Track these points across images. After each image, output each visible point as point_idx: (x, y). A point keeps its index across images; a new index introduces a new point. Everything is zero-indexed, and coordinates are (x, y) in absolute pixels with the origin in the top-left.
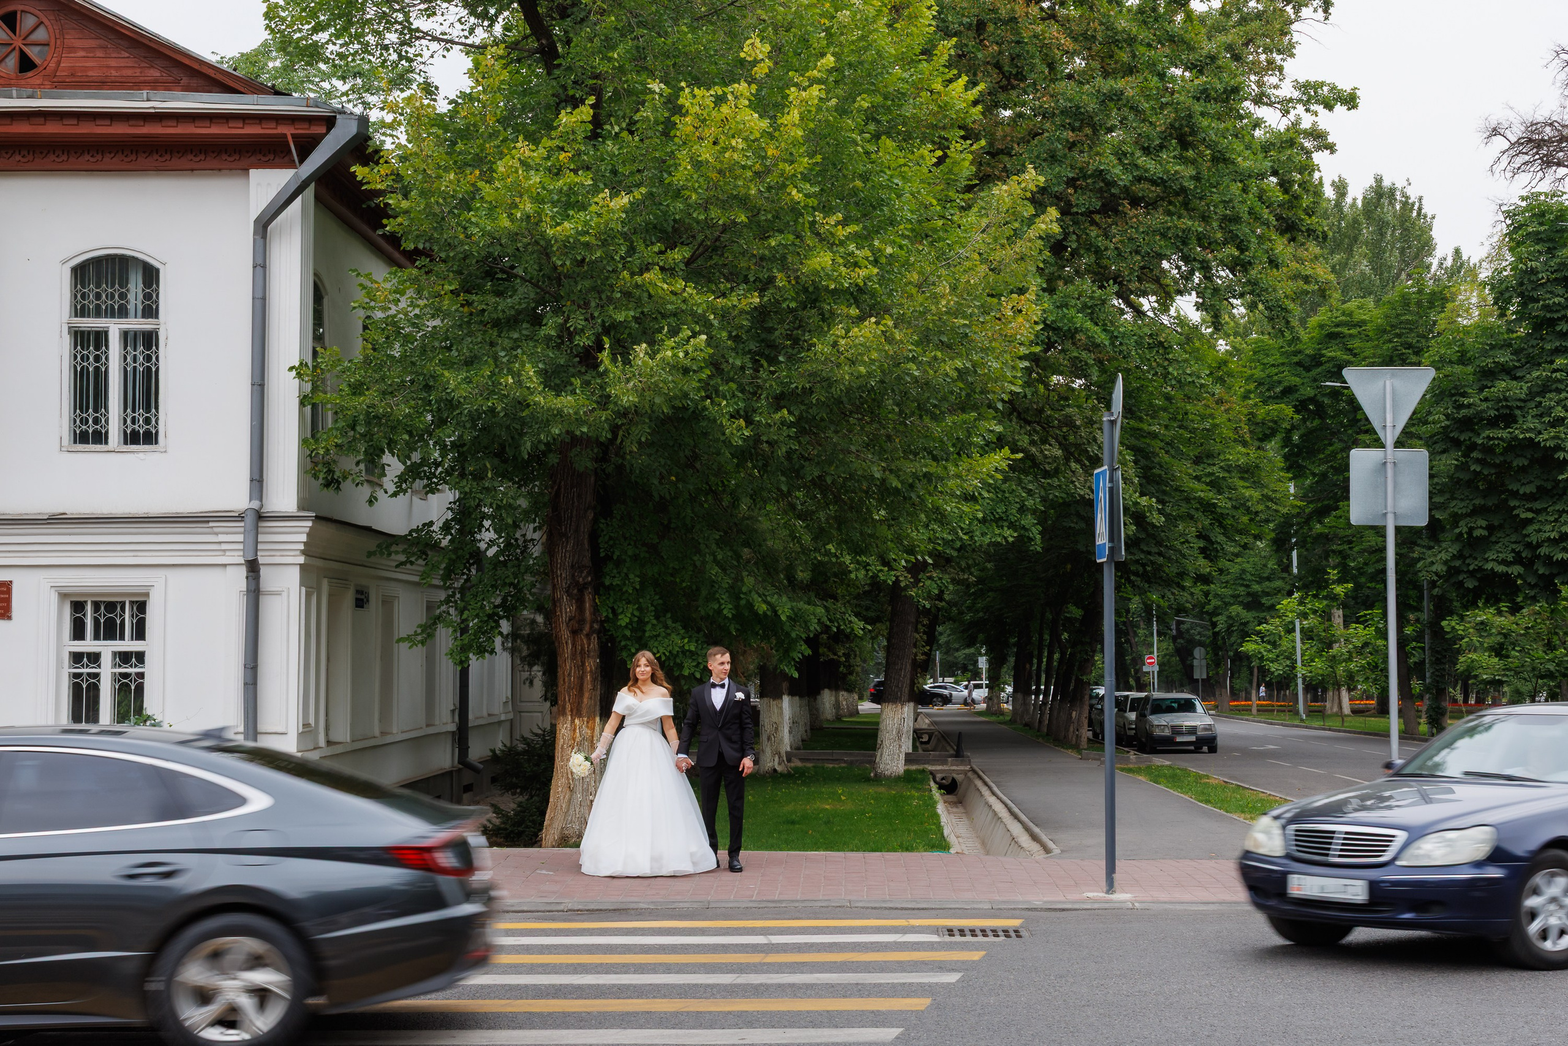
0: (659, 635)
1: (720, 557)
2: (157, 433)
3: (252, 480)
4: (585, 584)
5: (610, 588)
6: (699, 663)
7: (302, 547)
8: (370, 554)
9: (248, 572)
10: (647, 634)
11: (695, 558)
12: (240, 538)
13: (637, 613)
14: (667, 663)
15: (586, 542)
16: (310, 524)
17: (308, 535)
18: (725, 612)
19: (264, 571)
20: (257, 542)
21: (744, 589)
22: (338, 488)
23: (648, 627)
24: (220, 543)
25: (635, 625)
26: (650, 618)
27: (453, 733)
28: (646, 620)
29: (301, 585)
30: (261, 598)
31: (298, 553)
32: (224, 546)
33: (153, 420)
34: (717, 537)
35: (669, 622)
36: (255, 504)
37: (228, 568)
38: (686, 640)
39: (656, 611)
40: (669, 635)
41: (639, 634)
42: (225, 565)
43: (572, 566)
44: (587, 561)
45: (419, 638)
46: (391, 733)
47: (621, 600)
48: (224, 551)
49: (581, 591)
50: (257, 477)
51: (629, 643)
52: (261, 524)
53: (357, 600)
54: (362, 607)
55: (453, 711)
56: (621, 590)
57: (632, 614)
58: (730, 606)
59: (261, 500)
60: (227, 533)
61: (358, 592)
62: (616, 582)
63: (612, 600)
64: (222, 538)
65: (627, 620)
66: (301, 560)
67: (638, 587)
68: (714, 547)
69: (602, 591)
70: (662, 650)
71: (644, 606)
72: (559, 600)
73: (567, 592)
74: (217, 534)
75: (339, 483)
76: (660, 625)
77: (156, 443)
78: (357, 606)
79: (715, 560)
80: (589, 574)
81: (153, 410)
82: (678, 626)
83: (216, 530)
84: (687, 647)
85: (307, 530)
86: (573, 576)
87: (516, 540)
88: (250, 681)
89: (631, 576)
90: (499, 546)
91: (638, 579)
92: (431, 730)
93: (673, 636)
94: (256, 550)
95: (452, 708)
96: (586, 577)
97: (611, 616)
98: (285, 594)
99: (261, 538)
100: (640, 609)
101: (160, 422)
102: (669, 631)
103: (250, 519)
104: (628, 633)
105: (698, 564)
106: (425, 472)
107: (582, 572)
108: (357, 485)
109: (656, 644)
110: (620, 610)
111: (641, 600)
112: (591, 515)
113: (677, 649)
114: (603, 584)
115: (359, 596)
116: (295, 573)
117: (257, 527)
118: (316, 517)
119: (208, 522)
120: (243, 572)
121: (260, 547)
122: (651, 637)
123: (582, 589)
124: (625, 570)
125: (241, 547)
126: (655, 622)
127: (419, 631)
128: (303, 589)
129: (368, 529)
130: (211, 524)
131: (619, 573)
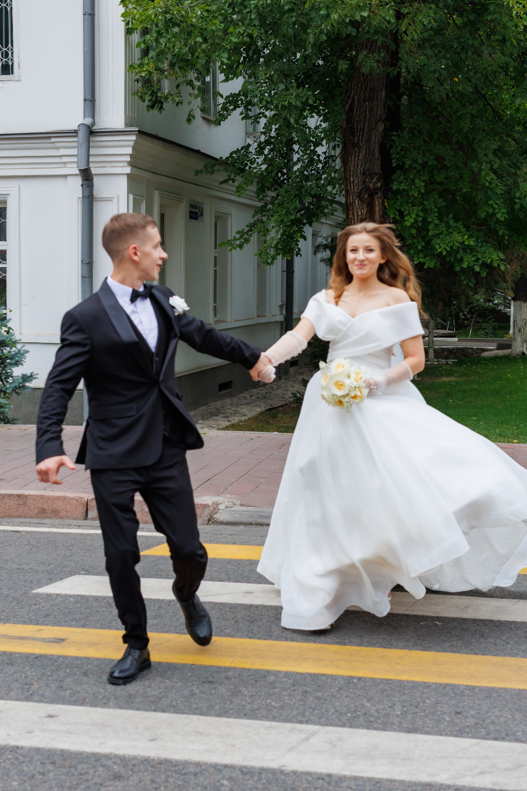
0: (441, 233)
1: (496, 166)
2: (13, 64)
3: (85, 100)
4: (375, 189)
5: (398, 192)
6: (478, 259)
7: (128, 159)
8: (197, 173)
9: (83, 180)
10: (431, 233)
11: (473, 165)
12: (75, 152)
13: (421, 214)
14: (448, 259)
15: (376, 151)
16: (134, 138)
17: (134, 148)
18: (498, 216)
19: (96, 181)
20: (88, 155)
21: (517, 195)
22: (161, 108)
23: (431, 227)
24: (61, 156)
25: (420, 224)
26: (433, 218)
27: (282, 322)
28: (430, 220)
29: (129, 192)
30: (95, 203)
31: (125, 164)
32: (65, 160)
33: (10, 53)
34: (496, 147)
35: (452, 222)
36: (88, 121)
37: (69, 178)
38: (466, 237)
39: (439, 212)
40: (451, 233)
41: (424, 233)
42: (65, 176)
43: (364, 173)
44: (377, 169)
45: (238, 242)
46: (226, 322)
47: (407, 203)
48: (65, 163)
49: (371, 196)
50: (89, 97)
51: (415, 241)
52: (92, 139)
53: (191, 212)
54: (197, 219)
55: (281, 306)
56: (408, 195)
57: (417, 215)
58: (504, 211)
59: (93, 117)
60: (66, 148)
61: (191, 206)
62: (402, 187)
63: (399, 203)
64: (62, 152)
65: (412, 221)
66: (128, 170)
67: (423, 191)
68: (491, 156)
69: (390, 195)
70: (443, 246)
71: (428, 207)
72: (351, 204)
73: (359, 196)
74: (58, 148)
75: (161, 103)
76: (443, 225)
77: (12, 73)
78: (191, 218)
79: (492, 169)
80: (378, 180)
81: (10, 45)
82: (460, 224)
83: (57, 145)
84: (466, 243)
85: (132, 143)
86: (364, 182)
87: (319, 156)
88: (86, 274)
89: (417, 181)
90: (304, 162)
91: (423, 184)
92: (262, 320)
93: (455, 233)
94: (88, 162)
95: (280, 303)
96: (376, 183)
97: (398, 218)
98: (115, 200)
99: (92, 151)
100: (424, 210)
101: (15, 55)
102: (451, 230)
103: (82, 134)
104: (414, 231)
105: (476, 170)
106: (242, 100)
107: (372, 178)
108: (177, 104)
109: (438, 241)
110: (406, 212)
111: (425, 203)
112: (381, 127)
113: (457, 244)
114: (391, 189)
115: (193, 210)
116: (123, 183)
117: (89, 142)
118: (139, 132)
119: (50, 138)
120: (79, 181)
121: (91, 159)
122: (435, 236)
123: (372, 194)
124: (412, 177)
125: (75, 159)
126: (437, 222)
127: (238, 236)
128: (131, 196)
129: (198, 152)
130: (53, 140)
131: (406, 179)
